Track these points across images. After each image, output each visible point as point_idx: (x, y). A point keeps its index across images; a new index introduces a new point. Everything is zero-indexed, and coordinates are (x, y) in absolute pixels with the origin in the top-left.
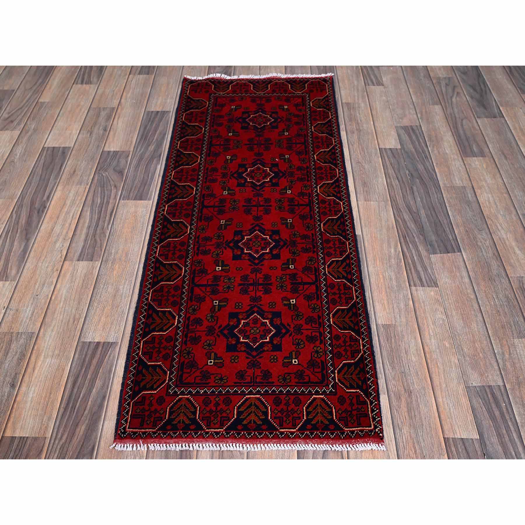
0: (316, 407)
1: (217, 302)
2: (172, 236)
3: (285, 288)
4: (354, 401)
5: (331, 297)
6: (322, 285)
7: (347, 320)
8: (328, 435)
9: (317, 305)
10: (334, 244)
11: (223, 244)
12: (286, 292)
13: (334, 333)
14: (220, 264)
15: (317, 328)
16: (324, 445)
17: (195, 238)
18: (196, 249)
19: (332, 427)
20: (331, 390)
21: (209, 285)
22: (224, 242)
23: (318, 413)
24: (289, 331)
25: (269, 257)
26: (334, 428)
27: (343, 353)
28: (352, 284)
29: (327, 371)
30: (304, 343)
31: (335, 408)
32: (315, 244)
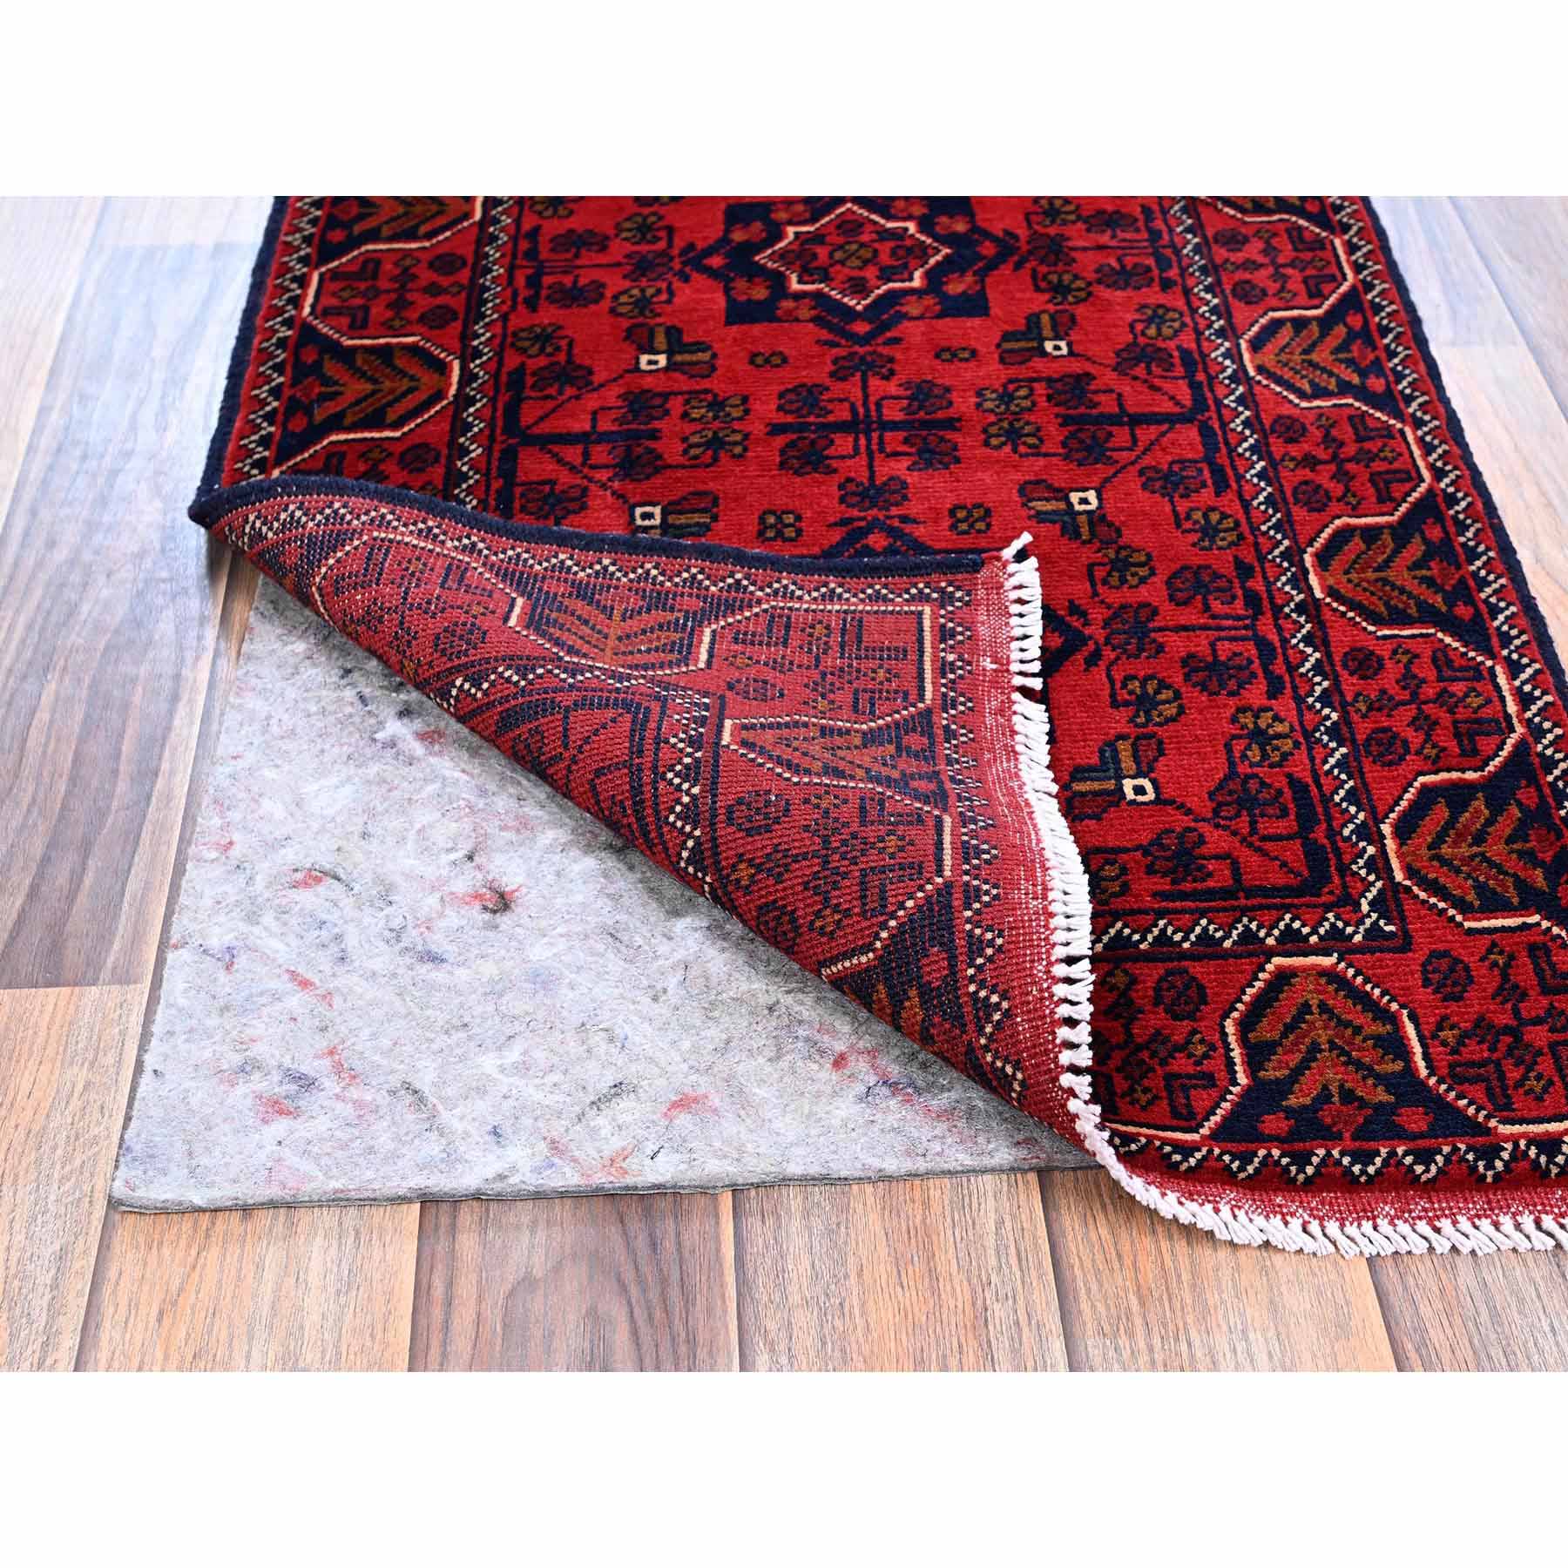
0: (1299, 1018)
1: (657, 510)
2: (385, 232)
3: (1031, 440)
4: (1525, 972)
5: (1291, 476)
6: (1237, 426)
7: (1400, 574)
8: (1400, 1163)
9: (1224, 516)
10: (1269, 250)
11: (672, 259)
12: (1042, 462)
13: (1341, 641)
14: (660, 340)
15: (1239, 618)
16: (1383, 1224)
17: (514, 239)
18: (520, 281)
19: (1415, 1119)
20: (1376, 923)
21: (602, 438)
22: (676, 251)
23: (1315, 1048)
24: (1084, 641)
25: (927, 308)
26: (1432, 1128)
27: (1414, 738)
28: (1399, 416)
29: (1330, 828)
30: (1178, 696)
31: (1412, 1017)
32: (1168, 252)
